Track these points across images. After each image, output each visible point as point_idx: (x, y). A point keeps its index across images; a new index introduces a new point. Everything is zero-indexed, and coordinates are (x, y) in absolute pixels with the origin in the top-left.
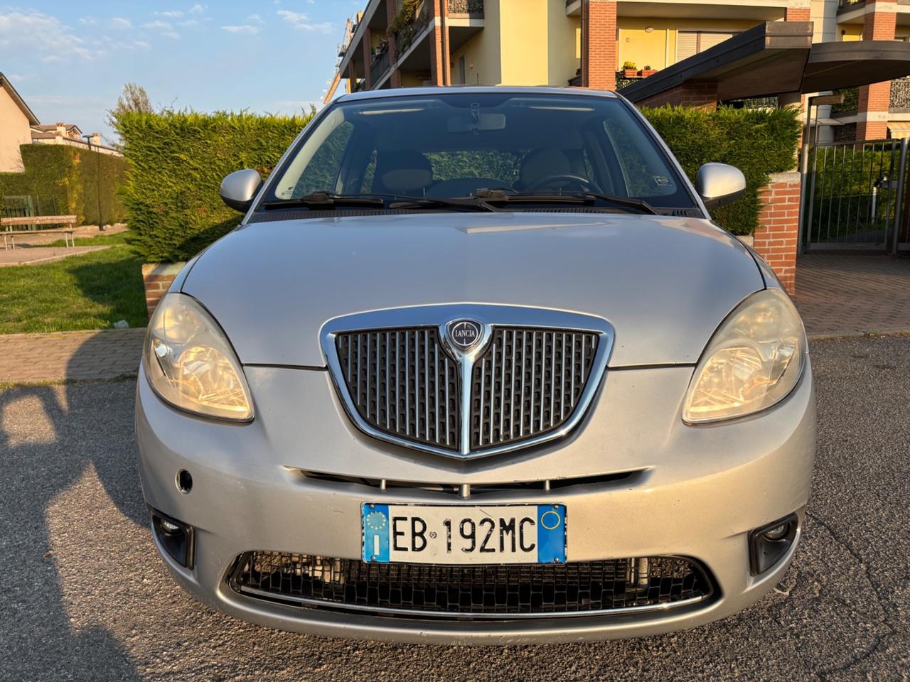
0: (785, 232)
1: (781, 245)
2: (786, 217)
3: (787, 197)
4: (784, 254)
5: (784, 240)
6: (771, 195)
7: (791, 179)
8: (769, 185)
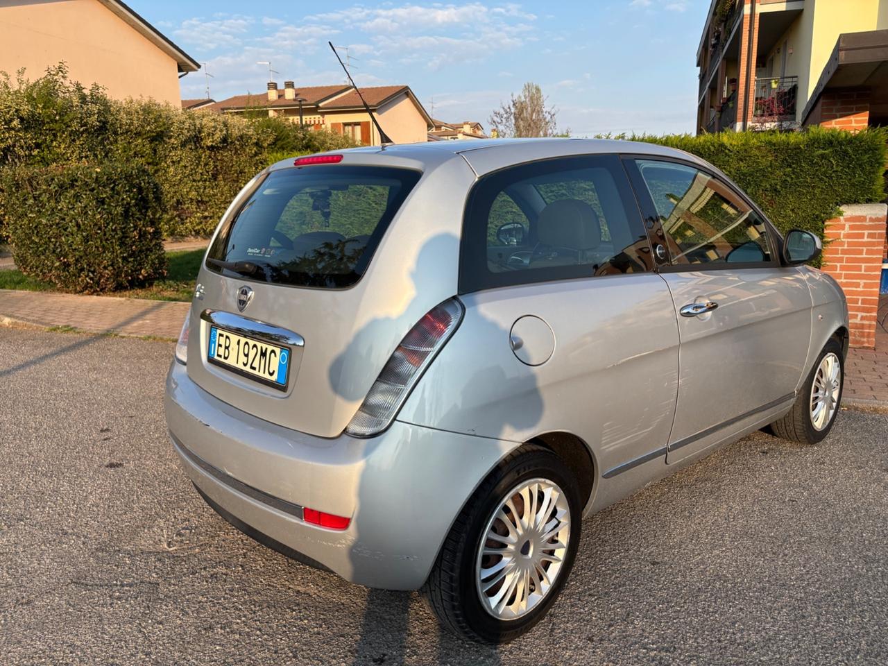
0: (863, 272)
1: (859, 287)
2: (864, 256)
3: (866, 232)
4: (860, 298)
5: (862, 282)
6: (844, 229)
7: (873, 212)
8: (841, 218)
